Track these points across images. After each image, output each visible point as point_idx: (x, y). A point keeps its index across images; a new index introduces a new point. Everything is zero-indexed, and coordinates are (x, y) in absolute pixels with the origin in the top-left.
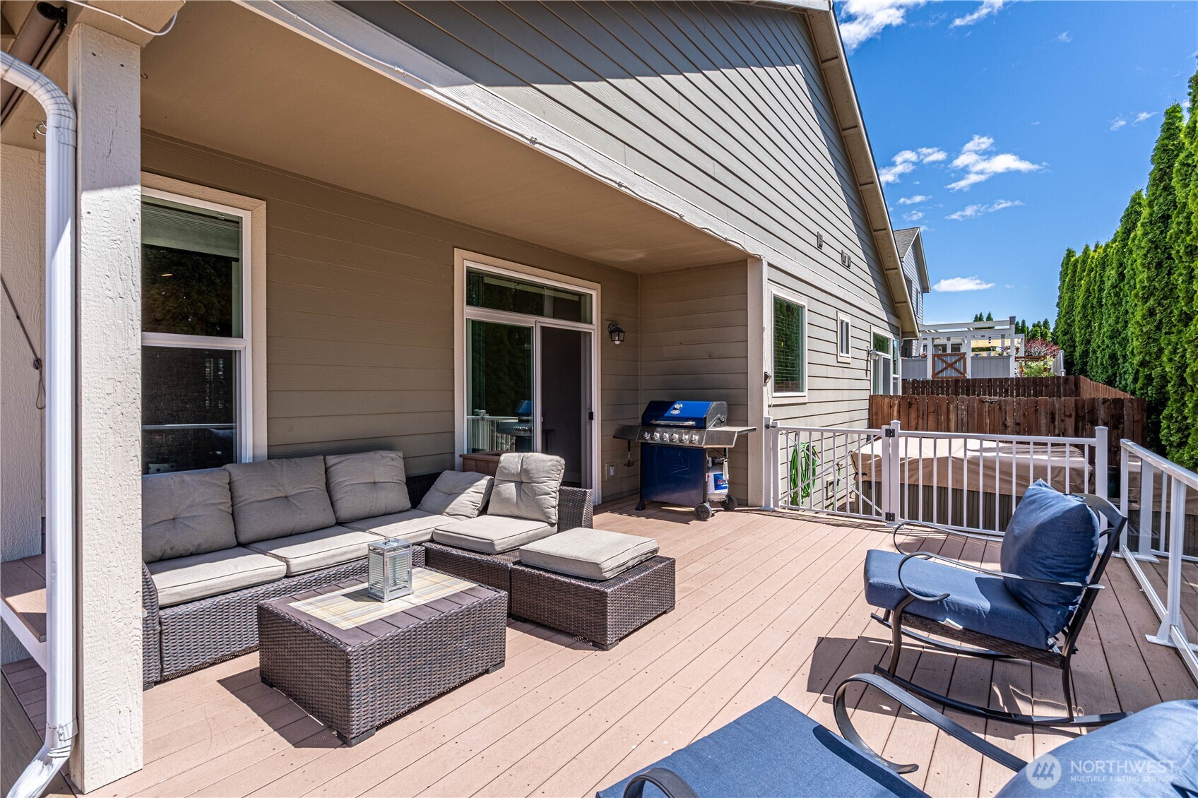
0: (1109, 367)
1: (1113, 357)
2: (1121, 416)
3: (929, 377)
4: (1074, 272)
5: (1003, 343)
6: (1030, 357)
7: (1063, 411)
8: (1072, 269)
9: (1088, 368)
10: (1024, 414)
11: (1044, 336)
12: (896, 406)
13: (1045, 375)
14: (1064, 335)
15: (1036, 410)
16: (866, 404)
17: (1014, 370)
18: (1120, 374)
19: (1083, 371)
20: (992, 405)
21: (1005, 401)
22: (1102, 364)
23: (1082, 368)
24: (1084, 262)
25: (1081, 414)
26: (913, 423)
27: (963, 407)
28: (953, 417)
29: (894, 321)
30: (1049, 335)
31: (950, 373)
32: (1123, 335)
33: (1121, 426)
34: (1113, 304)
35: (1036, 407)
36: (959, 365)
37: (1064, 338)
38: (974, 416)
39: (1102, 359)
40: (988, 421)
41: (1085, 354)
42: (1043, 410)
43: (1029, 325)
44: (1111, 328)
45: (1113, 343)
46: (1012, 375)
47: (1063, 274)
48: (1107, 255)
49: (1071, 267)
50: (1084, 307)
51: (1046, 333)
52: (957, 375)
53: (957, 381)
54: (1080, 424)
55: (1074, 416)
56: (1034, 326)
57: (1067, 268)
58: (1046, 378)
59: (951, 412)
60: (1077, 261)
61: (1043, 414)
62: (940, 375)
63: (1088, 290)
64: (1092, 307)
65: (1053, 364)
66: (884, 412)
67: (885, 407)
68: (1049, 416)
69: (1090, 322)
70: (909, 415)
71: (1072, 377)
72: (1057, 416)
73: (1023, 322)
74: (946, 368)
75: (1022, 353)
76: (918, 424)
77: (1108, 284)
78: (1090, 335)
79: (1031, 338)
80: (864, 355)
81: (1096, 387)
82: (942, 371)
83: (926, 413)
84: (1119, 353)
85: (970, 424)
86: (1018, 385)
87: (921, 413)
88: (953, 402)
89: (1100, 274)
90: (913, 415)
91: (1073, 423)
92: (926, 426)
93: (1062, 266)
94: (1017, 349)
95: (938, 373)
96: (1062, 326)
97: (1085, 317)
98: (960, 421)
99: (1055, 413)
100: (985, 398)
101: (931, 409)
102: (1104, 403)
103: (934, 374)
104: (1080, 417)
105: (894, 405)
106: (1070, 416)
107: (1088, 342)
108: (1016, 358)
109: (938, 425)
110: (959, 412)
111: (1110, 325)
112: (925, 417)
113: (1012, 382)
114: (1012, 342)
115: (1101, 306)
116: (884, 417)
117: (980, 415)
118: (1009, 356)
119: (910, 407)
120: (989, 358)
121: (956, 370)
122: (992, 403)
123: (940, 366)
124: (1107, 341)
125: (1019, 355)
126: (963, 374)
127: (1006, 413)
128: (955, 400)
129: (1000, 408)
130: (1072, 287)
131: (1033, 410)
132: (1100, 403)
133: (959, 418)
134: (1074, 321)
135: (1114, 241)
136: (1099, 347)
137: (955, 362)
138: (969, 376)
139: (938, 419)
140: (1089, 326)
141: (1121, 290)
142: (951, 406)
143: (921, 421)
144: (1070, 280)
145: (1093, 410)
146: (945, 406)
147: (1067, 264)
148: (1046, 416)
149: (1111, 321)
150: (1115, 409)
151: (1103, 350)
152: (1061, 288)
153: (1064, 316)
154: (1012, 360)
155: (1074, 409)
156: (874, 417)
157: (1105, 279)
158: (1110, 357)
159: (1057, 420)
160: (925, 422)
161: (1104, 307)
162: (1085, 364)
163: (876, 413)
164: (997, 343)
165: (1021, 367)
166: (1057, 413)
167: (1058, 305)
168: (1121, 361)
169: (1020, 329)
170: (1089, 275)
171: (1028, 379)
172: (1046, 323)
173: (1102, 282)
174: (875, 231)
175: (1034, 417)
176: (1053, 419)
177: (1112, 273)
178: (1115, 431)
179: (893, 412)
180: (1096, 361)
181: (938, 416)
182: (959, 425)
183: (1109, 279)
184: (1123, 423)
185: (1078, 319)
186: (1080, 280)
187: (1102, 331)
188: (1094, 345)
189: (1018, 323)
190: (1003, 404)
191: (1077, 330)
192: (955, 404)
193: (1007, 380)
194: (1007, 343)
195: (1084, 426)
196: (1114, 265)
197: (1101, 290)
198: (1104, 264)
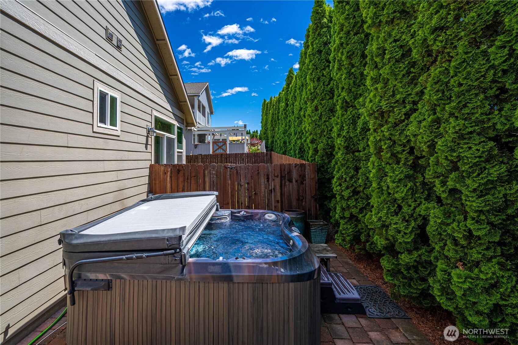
0: (283, 148)
1: (285, 143)
2: (304, 176)
3: (211, 153)
4: (267, 108)
5: (242, 138)
6: (253, 145)
7: (273, 173)
8: (266, 107)
9: (274, 148)
10: (251, 176)
11: (256, 137)
12: (169, 173)
13: (259, 151)
14: (264, 134)
15: (258, 173)
16: (147, 172)
17: (246, 150)
18: (288, 151)
19: (272, 150)
20: (232, 170)
21: (240, 167)
22: (280, 146)
23: (271, 149)
24: (271, 103)
25: (283, 175)
26: (181, 186)
27: (214, 172)
28: (207, 179)
29: (178, 113)
30: (258, 136)
31: (220, 151)
32: (288, 132)
33: (304, 182)
34: (284, 118)
35: (258, 171)
36: (224, 147)
37: (264, 136)
38: (221, 179)
39: (280, 144)
40: (230, 182)
41: (272, 142)
42: (262, 173)
43: (251, 132)
44: (283, 129)
45: (285, 136)
46: (245, 152)
47: (263, 110)
48: (280, 97)
49: (266, 106)
50: (272, 121)
51: (257, 136)
52: (223, 152)
53: (222, 155)
54: (283, 182)
55: (279, 176)
56: (253, 132)
57: (264, 107)
58: (259, 153)
59: (206, 176)
60: (268, 103)
61: (262, 175)
62: (216, 152)
63: (273, 114)
64: (275, 121)
65: (261, 148)
66: (160, 178)
67: (161, 173)
68: (266, 177)
69: (274, 127)
70: (178, 180)
71: (269, 152)
72: (270, 177)
73: (249, 130)
74: (218, 149)
75: (249, 142)
76: (184, 186)
77: (281, 109)
78: (274, 134)
79: (252, 137)
80: (144, 132)
81: (281, 157)
82: (217, 150)
83: (189, 177)
84: (287, 141)
85: (218, 185)
86: (248, 157)
87: (186, 177)
88: (207, 168)
89: (278, 105)
90: (181, 179)
91: (279, 181)
92: (189, 188)
93: (262, 106)
94: (247, 140)
95: (215, 151)
96: (264, 131)
97: (272, 126)
98: (212, 183)
99: (269, 175)
100: (228, 165)
101: (193, 174)
102: (295, 167)
103: (213, 152)
104: (283, 177)
105: (168, 172)
106: (277, 177)
107: (274, 137)
108: (247, 144)
109: (197, 186)
110: (212, 176)
111: (283, 128)
112: (189, 181)
113: (245, 155)
114: (245, 137)
115: (279, 120)
116: (160, 181)
117: (225, 178)
118: (244, 143)
119: (178, 173)
120: (236, 144)
121: (223, 150)
122: (232, 168)
123: (216, 147)
124: (282, 135)
125: (248, 143)
126: (226, 152)
127: (240, 176)
128: (209, 167)
129: (237, 172)
130: (266, 114)
131: (256, 173)
132: (294, 167)
133: (212, 180)
134: (268, 128)
135: (283, 91)
136: (278, 139)
137: (222, 146)
138: (228, 153)
139: (197, 182)
140: (274, 130)
141: (287, 111)
142: (206, 172)
143: (186, 184)
144: (266, 111)
145: (290, 172)
146: (202, 172)
147: (264, 105)
148: (264, 177)
149: (283, 126)
150: (301, 171)
151: (280, 140)
152: (262, 116)
153: (264, 126)
154: (245, 145)
155: (280, 172)
156: (154, 182)
157: (280, 107)
158: (283, 143)
159: (270, 179)
160: (189, 185)
161: (280, 120)
162: (272, 147)
163: (154, 179)
164: (239, 138)
165: (249, 148)
166: (270, 174)
167: (261, 122)
168: (288, 144)
169: (248, 133)
170: (273, 107)
171: (252, 153)
172: (257, 131)
173: (279, 109)
174: (157, 40)
175: (257, 178)
176: (268, 179)
177: (283, 104)
178: (302, 185)
179: (167, 177)
180: (278, 145)
181: (197, 179)
182: (212, 186)
183: (281, 107)
184: (305, 180)
185: (269, 127)
186: (269, 111)
187: (279, 131)
188: (276, 138)
189: (247, 131)
190: (239, 169)
191: (269, 132)
192: (209, 170)
193: (243, 154)
194: (244, 138)
195: (285, 183)
196: (284, 100)
197: (278, 113)
198: (279, 101)
